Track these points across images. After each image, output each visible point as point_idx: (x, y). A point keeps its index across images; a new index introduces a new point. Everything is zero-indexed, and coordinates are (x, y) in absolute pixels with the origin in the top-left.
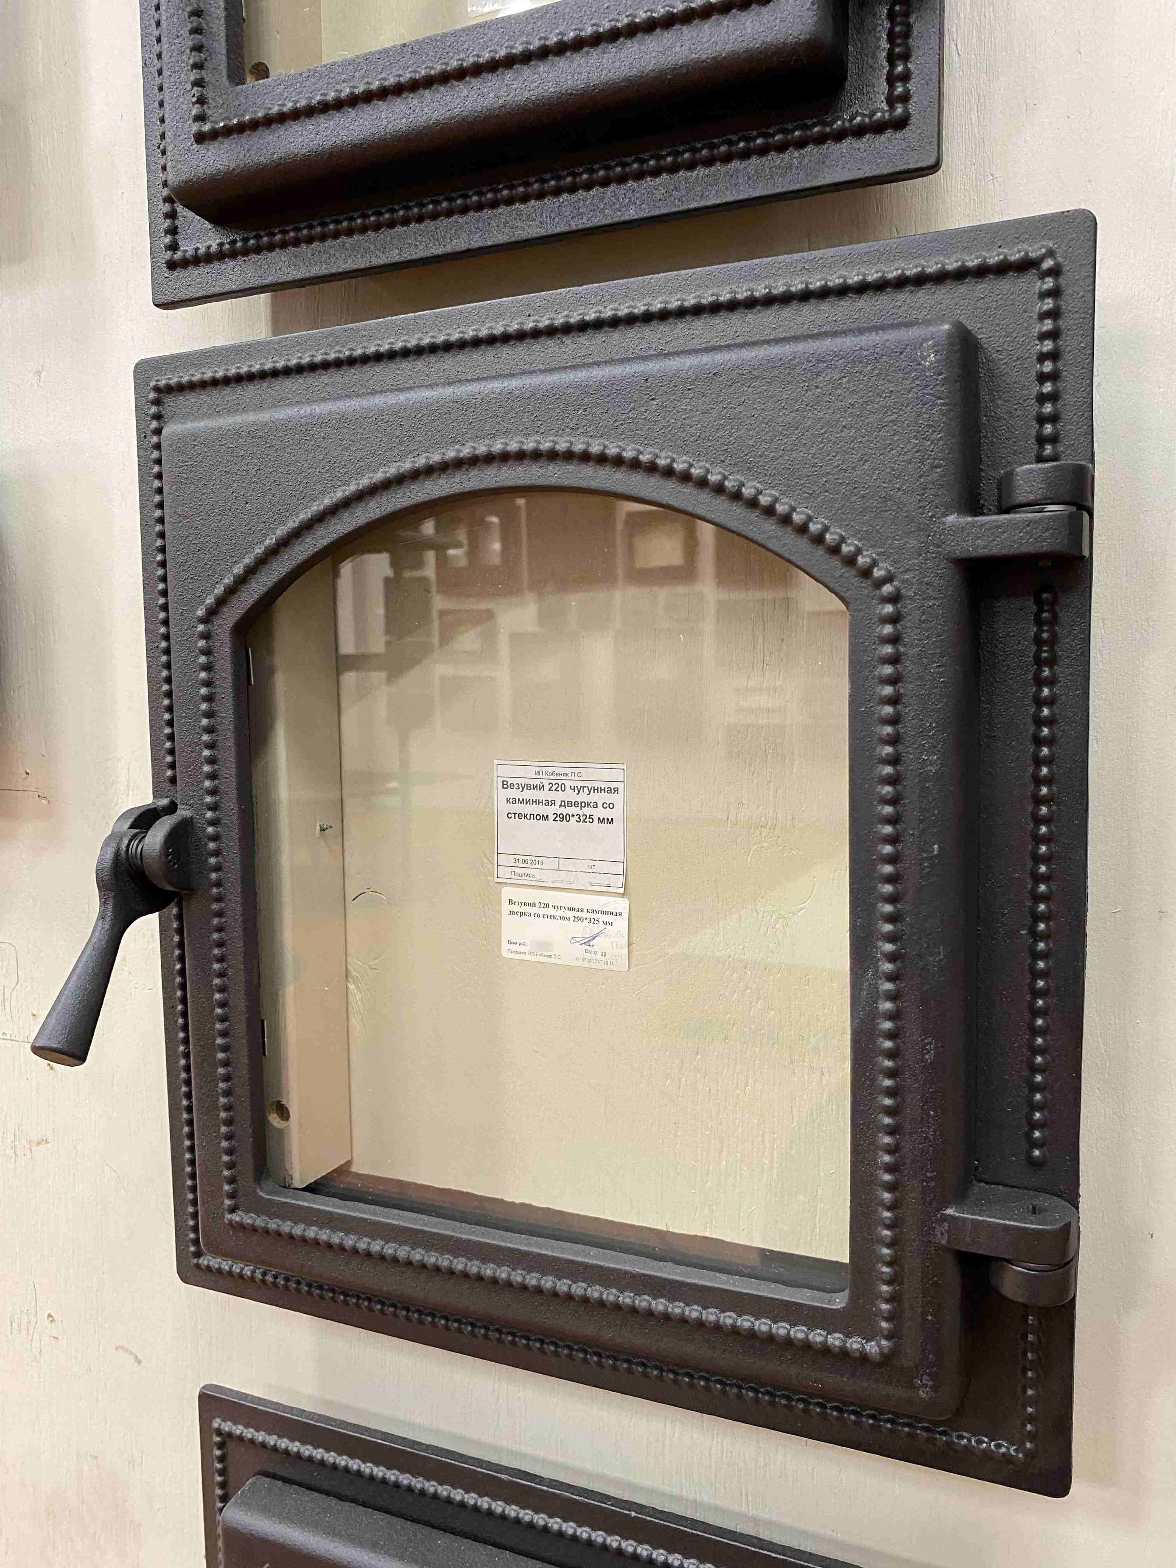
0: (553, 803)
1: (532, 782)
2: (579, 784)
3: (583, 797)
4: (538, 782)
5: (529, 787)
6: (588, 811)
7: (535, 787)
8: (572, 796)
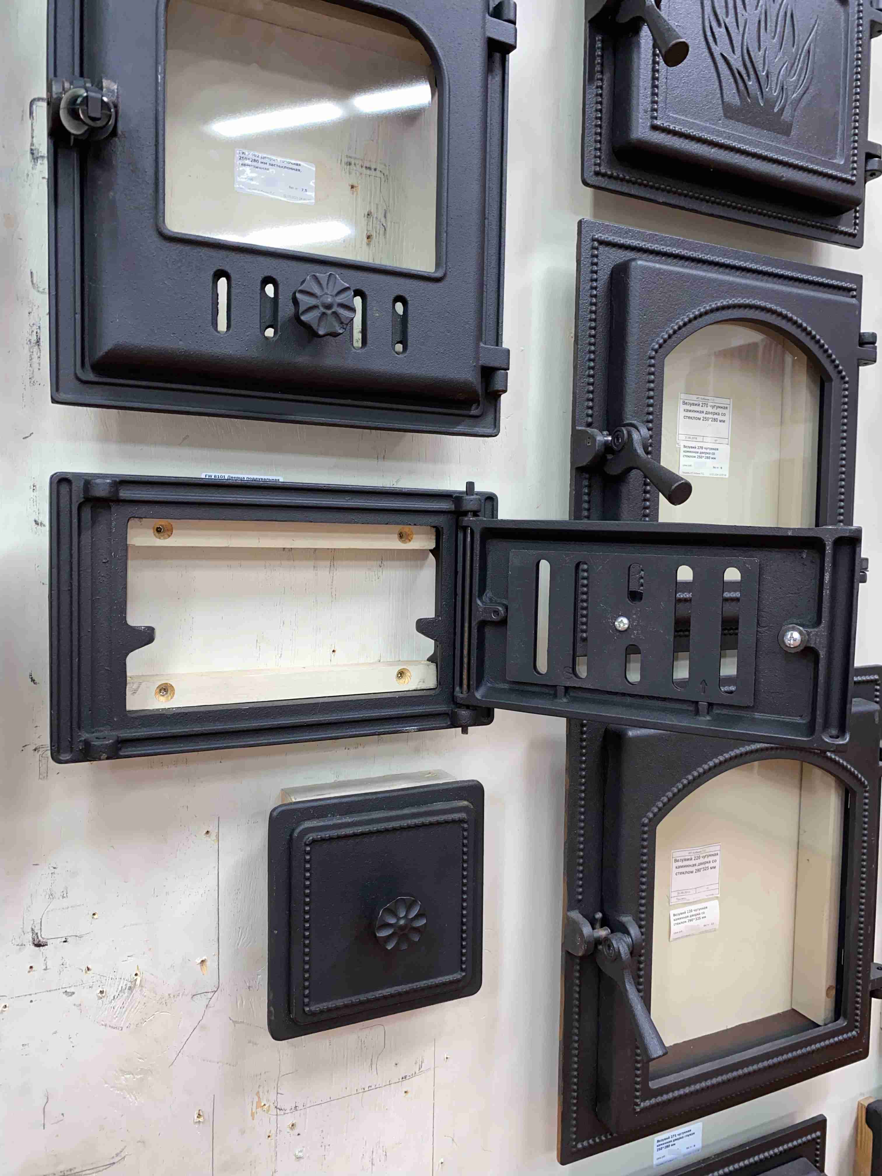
0: (695, 865)
1: (687, 857)
2: (704, 855)
3: (706, 860)
4: (689, 857)
5: (685, 860)
6: (707, 865)
7: (688, 860)
8: (702, 860)
